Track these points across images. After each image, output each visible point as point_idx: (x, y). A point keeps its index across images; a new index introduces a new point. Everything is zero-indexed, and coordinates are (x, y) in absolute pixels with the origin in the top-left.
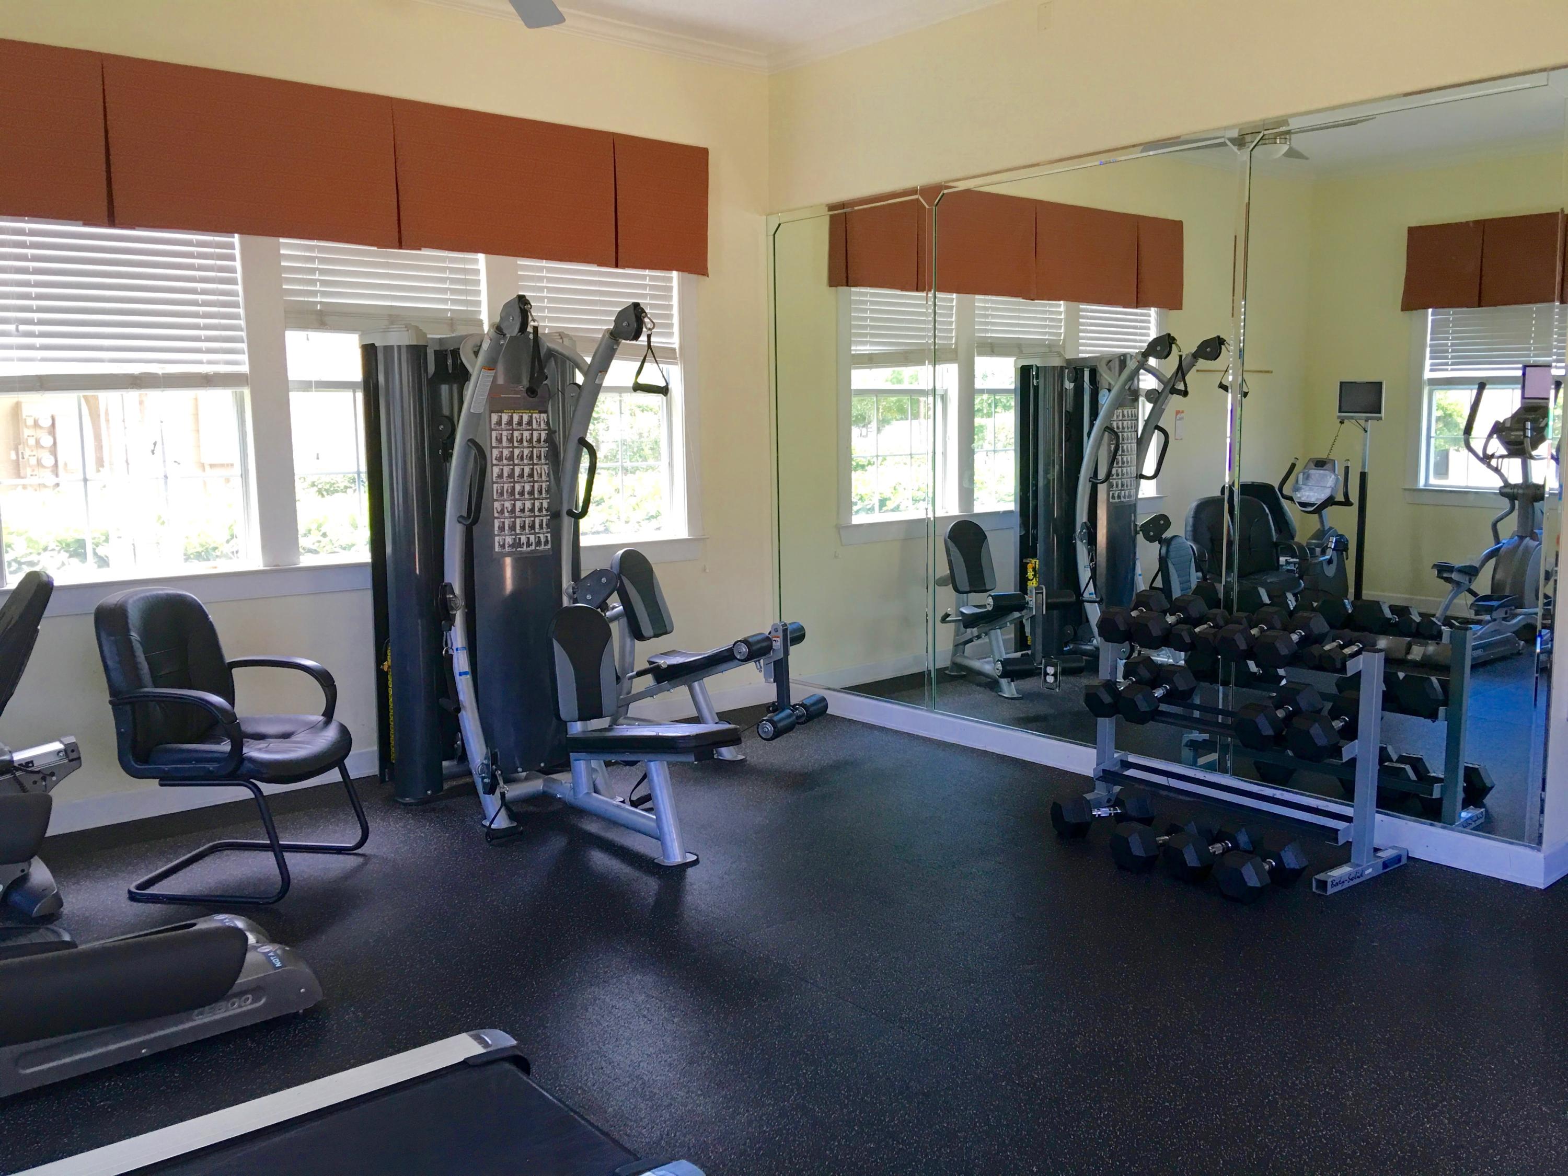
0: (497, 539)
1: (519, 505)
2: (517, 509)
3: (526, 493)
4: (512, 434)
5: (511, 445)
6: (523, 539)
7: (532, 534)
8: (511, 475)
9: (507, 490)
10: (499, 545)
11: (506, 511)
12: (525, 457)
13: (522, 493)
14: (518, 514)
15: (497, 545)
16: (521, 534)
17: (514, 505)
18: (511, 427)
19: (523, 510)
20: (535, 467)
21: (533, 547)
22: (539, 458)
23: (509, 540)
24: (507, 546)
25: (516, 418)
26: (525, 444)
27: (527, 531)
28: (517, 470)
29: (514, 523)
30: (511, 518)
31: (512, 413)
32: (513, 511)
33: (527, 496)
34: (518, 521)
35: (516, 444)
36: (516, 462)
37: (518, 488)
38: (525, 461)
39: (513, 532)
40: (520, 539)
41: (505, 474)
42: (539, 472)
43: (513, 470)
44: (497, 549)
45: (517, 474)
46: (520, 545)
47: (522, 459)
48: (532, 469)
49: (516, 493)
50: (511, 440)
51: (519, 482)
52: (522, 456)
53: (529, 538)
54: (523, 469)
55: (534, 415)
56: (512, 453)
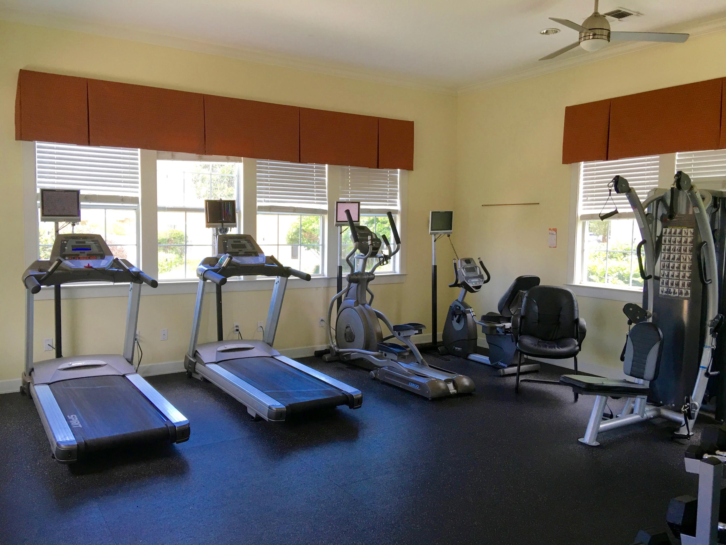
0: (661, 288)
1: (671, 273)
2: (670, 275)
3: (675, 268)
4: (671, 238)
5: (670, 244)
6: (672, 290)
7: (677, 288)
8: (669, 258)
9: (666, 265)
10: (661, 291)
11: (665, 275)
12: (676, 250)
13: (673, 267)
14: (670, 277)
15: (660, 291)
16: (671, 287)
17: (669, 273)
18: (670, 235)
19: (673, 276)
20: (682, 255)
21: (677, 295)
22: (685, 251)
23: (665, 289)
24: (664, 292)
25: (673, 230)
26: (677, 243)
27: (674, 286)
28: (672, 256)
29: (668, 281)
30: (667, 278)
31: (672, 228)
32: (668, 276)
33: (675, 269)
34: (670, 281)
35: (672, 243)
36: (672, 252)
37: (671, 264)
38: (676, 252)
39: (667, 286)
40: (670, 290)
41: (666, 258)
42: (685, 258)
43: (670, 256)
44: (660, 293)
45: (671, 258)
46: (670, 293)
47: (675, 251)
48: (680, 256)
49: (670, 267)
50: (670, 241)
51: (672, 262)
52: (675, 249)
53: (675, 290)
54: (675, 256)
55: (683, 229)
56: (670, 247)
